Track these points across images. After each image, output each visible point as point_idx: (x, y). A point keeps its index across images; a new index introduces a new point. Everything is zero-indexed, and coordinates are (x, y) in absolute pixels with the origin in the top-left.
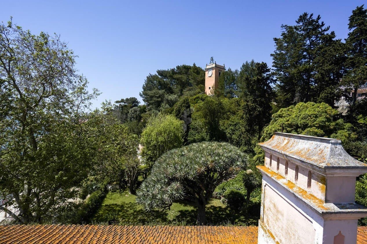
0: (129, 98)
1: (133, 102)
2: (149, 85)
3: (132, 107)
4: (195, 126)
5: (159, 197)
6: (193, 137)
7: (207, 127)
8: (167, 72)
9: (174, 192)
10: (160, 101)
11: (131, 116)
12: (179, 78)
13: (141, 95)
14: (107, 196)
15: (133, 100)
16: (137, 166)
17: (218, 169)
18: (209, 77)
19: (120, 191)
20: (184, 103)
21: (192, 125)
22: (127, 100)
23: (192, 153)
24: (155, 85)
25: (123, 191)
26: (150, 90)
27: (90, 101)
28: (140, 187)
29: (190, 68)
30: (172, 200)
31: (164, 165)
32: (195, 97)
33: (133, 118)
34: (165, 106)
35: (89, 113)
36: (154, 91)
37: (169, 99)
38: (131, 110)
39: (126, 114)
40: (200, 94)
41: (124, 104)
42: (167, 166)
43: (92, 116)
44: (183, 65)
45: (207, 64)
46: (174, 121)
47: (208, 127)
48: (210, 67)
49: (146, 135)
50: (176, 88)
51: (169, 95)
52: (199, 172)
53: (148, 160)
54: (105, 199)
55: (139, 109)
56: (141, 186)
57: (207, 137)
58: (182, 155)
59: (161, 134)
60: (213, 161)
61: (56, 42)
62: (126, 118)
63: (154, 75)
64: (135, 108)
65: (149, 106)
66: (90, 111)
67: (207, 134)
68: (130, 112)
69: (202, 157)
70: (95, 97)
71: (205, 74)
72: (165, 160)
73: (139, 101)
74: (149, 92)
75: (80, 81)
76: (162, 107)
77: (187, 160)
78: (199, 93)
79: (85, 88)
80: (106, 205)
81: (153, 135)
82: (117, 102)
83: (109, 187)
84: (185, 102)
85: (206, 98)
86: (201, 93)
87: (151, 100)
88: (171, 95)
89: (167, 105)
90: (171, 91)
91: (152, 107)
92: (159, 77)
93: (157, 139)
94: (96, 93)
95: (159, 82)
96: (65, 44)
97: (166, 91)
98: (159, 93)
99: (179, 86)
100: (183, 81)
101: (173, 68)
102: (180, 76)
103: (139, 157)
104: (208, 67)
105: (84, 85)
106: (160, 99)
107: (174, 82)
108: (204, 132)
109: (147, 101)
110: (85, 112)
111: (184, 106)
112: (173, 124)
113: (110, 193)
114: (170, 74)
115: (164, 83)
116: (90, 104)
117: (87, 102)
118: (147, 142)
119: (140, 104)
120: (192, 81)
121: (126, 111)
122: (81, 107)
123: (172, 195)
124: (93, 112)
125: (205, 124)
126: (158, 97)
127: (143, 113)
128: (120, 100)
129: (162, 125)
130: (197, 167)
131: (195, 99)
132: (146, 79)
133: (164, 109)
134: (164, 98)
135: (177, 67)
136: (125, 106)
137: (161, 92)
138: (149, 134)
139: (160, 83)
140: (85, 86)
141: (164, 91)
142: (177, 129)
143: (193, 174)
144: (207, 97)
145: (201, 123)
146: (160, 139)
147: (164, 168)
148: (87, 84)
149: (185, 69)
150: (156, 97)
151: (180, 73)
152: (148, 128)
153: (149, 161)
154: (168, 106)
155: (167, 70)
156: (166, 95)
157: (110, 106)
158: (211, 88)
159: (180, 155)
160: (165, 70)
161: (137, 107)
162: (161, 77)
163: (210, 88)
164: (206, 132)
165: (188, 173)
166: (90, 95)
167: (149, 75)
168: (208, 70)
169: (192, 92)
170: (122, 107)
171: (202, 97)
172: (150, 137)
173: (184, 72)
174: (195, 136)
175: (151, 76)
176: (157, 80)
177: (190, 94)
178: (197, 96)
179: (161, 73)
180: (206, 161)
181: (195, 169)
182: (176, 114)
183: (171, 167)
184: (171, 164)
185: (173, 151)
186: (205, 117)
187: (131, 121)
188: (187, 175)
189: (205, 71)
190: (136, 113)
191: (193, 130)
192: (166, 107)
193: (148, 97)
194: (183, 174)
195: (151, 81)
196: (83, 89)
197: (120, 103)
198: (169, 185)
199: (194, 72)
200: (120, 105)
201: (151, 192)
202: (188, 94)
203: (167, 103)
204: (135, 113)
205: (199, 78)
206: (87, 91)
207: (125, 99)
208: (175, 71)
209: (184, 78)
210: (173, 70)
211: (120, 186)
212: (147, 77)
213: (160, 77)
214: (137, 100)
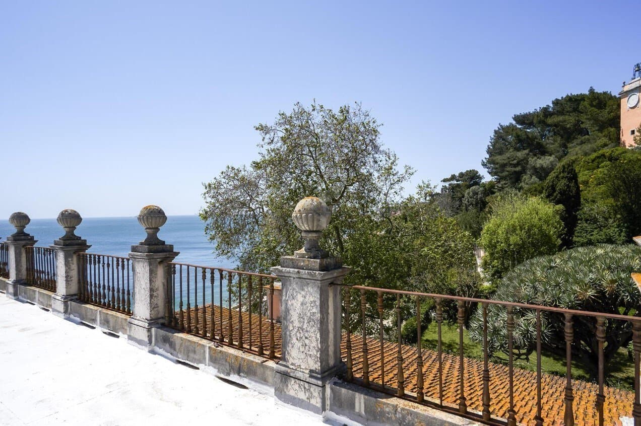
0: (464, 171)
1: (472, 177)
2: (498, 146)
3: (469, 187)
4: (592, 214)
5: (504, 333)
6: (586, 237)
7: (619, 216)
8: (535, 115)
9: (531, 329)
10: (519, 172)
11: (468, 202)
12: (560, 121)
13: (484, 165)
14: (430, 327)
15: (471, 175)
16: (474, 284)
17: (627, 296)
18: (631, 108)
19: (449, 322)
20: (563, 172)
21: (584, 214)
22: (461, 175)
23: (570, 264)
24: (510, 143)
25: (453, 324)
26: (501, 153)
27: (402, 184)
28: (474, 314)
29: (581, 100)
30: (527, 341)
31: (516, 283)
32: (594, 155)
33: (471, 206)
34: (529, 180)
35: (400, 202)
36: (508, 155)
37: (538, 166)
38: (467, 191)
39: (460, 199)
40: (606, 148)
41: (455, 182)
42: (520, 285)
43: (405, 206)
44: (568, 96)
45: (624, 83)
46: (540, 207)
47: (621, 214)
48: (633, 86)
49: (489, 232)
50: (551, 142)
51: (538, 158)
52: (581, 298)
53: (493, 275)
54: (427, 331)
55: (481, 189)
56: (476, 313)
57: (620, 235)
58: (551, 268)
59: (514, 230)
60: (613, 281)
61: (357, 112)
62: (460, 206)
63: (508, 125)
64: (474, 187)
65: (499, 182)
66: (402, 199)
67: (622, 231)
68: (465, 195)
69: (591, 271)
70: (407, 178)
71: (619, 106)
72: (519, 275)
73: (481, 175)
74: (498, 158)
75: (387, 159)
76: (523, 183)
77: (559, 276)
78: (605, 145)
79: (393, 167)
80: (427, 340)
81: (500, 232)
82: (445, 181)
83: (433, 314)
84: (566, 169)
85: (621, 154)
86: (610, 146)
87: (503, 171)
88: (543, 157)
89: (534, 177)
90: (542, 151)
91: (505, 184)
92: (517, 128)
93: (507, 240)
94: (409, 172)
95: (518, 136)
96: (367, 113)
97: (531, 151)
98: (516, 156)
99: (559, 139)
100: (568, 126)
101: (545, 106)
102: (561, 118)
103: (479, 270)
104: (627, 88)
105: (392, 163)
106: (519, 169)
107: (549, 131)
108: (613, 226)
109: (496, 174)
110: (395, 201)
111: (563, 178)
112: (537, 213)
113: (433, 323)
114: (539, 118)
115: (528, 137)
116: (402, 189)
117: (397, 187)
118: (491, 244)
119: (483, 181)
120: (587, 125)
121: (459, 195)
122: (390, 194)
123: (527, 333)
124: (405, 200)
125: (615, 210)
126: (515, 166)
127: (488, 195)
128: (449, 177)
129: (516, 215)
130: (576, 288)
131: (593, 161)
132: (492, 134)
133: (527, 186)
134: (527, 164)
135: (553, 103)
136: (458, 185)
137: (521, 154)
138: (493, 231)
139: (519, 139)
140: (395, 164)
141: (527, 151)
142: (547, 222)
143: (567, 300)
144: (626, 152)
145: (605, 209)
146: (514, 239)
147: (514, 287)
148: (397, 162)
149: (573, 103)
150: (511, 164)
151: (561, 113)
152: (492, 221)
153: (496, 277)
154: (536, 179)
155: (534, 111)
156: (532, 158)
157: (429, 189)
158: (637, 133)
159: (545, 267)
160: (529, 112)
161: (478, 186)
162: (522, 127)
163: (633, 132)
164: (618, 226)
165: (559, 298)
166: (401, 176)
167: (499, 126)
168: (627, 94)
169: (587, 147)
170: (453, 188)
171: (610, 154)
172: (495, 236)
173: (571, 109)
174: (592, 235)
175: (503, 129)
176: (512, 135)
177: (583, 151)
178: (600, 152)
179: (520, 119)
180: (599, 280)
181: (575, 292)
182: (547, 194)
183: (528, 286)
184: (527, 282)
185: (535, 261)
186: (615, 195)
187: (467, 210)
188: (556, 302)
189: (620, 98)
190: (477, 197)
191: (586, 222)
192: (532, 180)
193: (497, 166)
194: (549, 300)
195: (501, 137)
196: (391, 169)
197: (450, 183)
198: (523, 316)
199: (592, 105)
200: (450, 185)
201: (491, 324)
202: (579, 152)
203: (533, 174)
204: (475, 197)
205: (604, 115)
206: (396, 171)
207: (457, 174)
208: (551, 109)
209: (569, 120)
210: (545, 110)
211: (449, 314)
212: (496, 132)
213: (520, 127)
214: (478, 174)
